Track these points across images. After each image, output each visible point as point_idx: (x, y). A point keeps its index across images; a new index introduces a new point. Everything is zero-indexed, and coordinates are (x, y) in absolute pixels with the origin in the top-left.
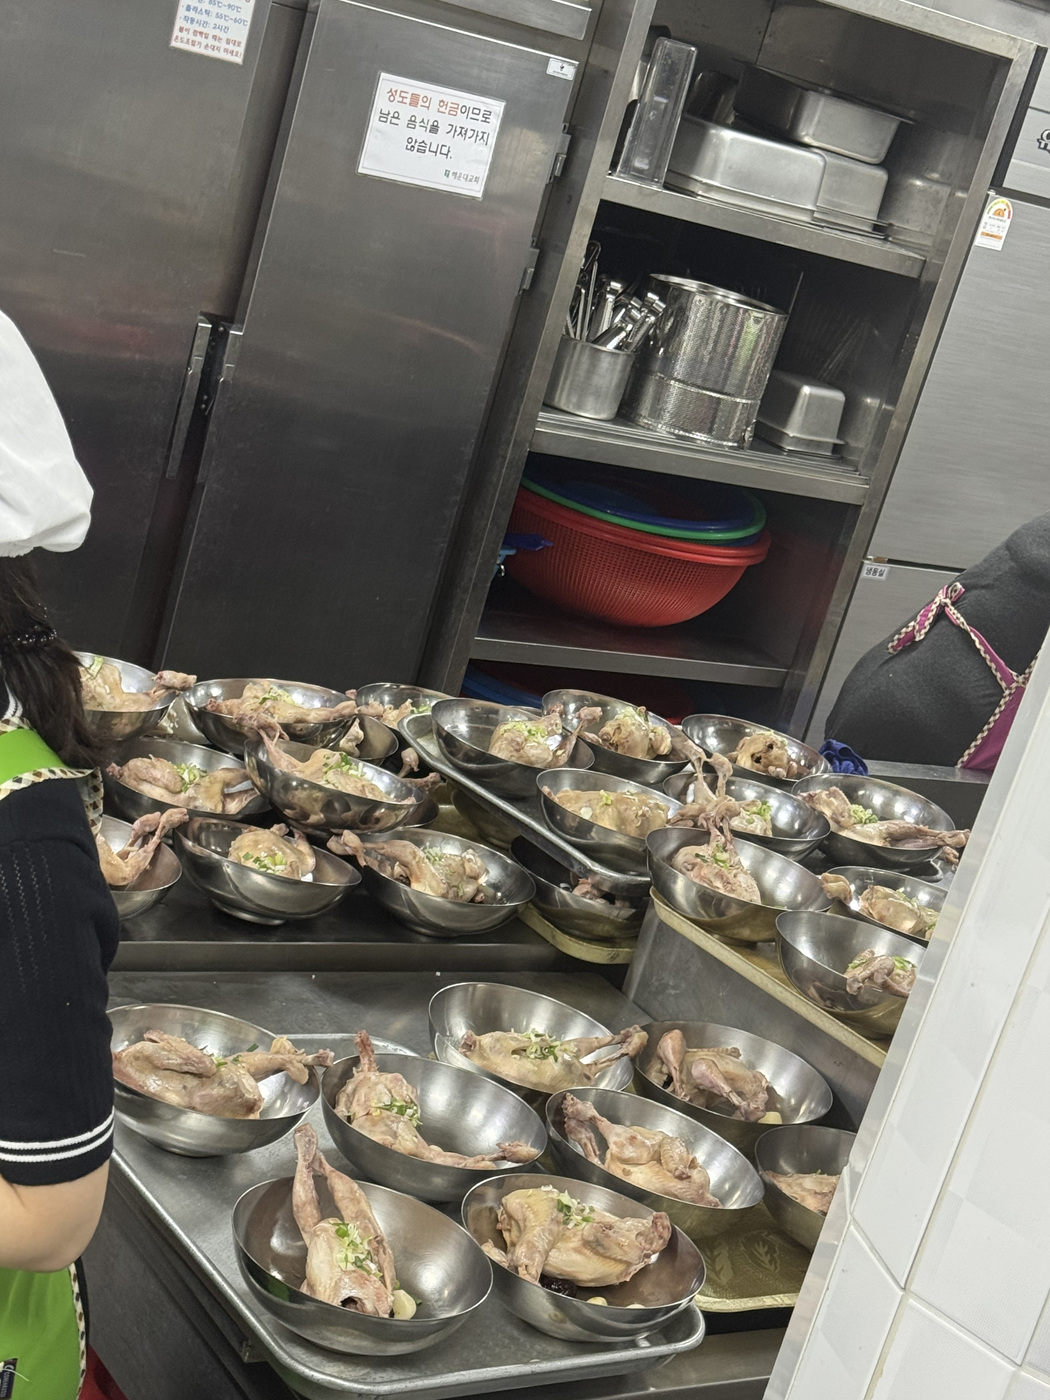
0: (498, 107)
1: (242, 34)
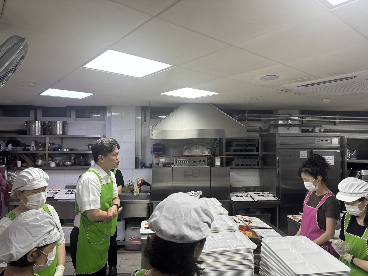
0: (333, 156)
1: (307, 156)
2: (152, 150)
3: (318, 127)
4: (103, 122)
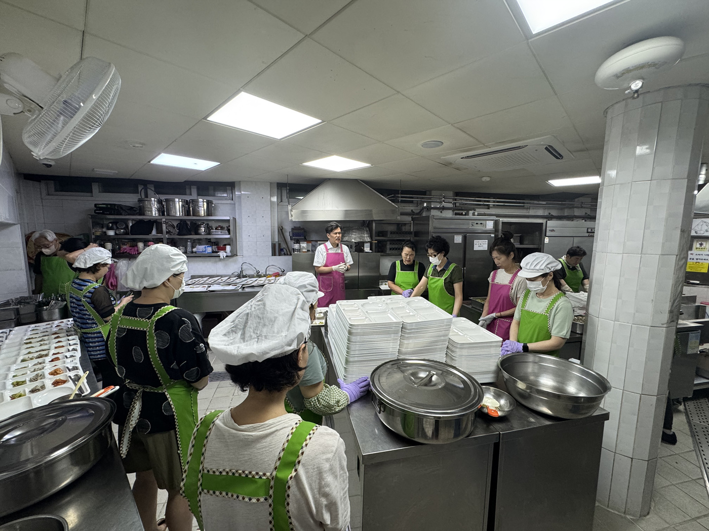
0: (487, 241)
1: (461, 240)
2: (291, 235)
3: (471, 210)
4: (232, 202)
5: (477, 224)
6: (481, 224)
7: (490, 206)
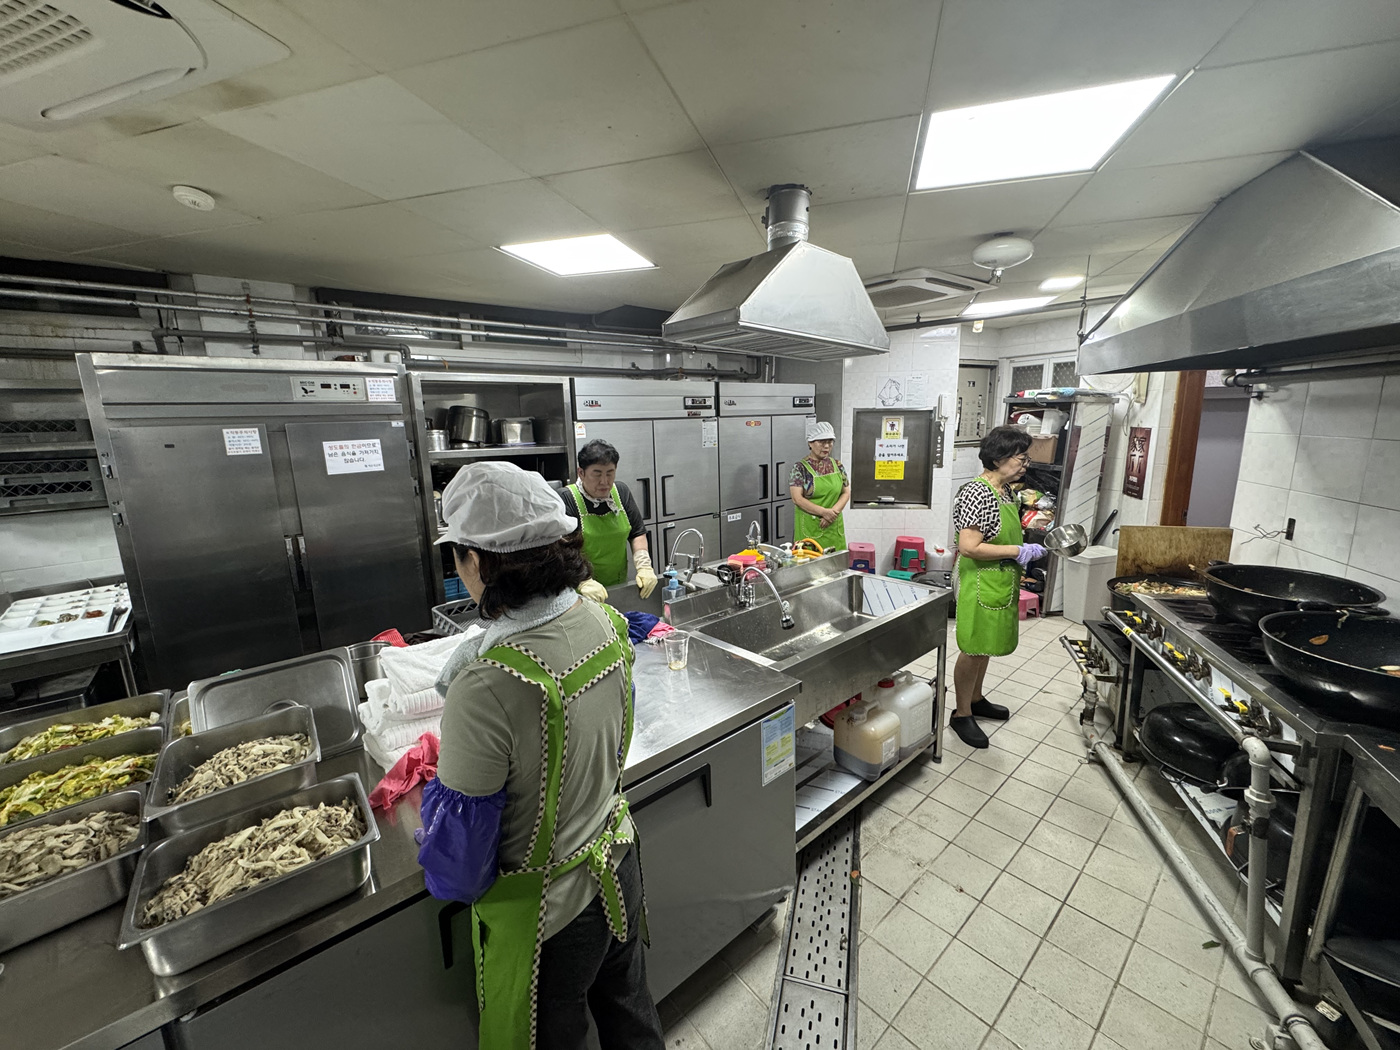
0: (377, 441)
1: (258, 445)
5: (326, 386)
6: (347, 386)
7: (465, 339)
